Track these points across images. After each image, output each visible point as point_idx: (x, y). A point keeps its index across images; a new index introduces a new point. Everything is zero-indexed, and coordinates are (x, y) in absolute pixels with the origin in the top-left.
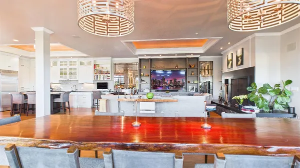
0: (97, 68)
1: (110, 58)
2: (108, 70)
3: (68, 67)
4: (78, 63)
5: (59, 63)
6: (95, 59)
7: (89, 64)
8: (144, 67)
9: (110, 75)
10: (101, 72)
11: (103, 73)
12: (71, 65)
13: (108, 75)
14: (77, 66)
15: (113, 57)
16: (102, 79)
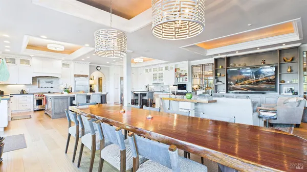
0: (178, 71)
1: (187, 62)
2: (186, 72)
3: (157, 72)
4: (164, 69)
5: (152, 70)
6: (176, 63)
7: (172, 68)
8: (220, 67)
9: (187, 77)
10: (181, 75)
11: (182, 76)
12: (160, 70)
13: (186, 77)
14: (164, 71)
15: (190, 60)
16: (181, 81)
